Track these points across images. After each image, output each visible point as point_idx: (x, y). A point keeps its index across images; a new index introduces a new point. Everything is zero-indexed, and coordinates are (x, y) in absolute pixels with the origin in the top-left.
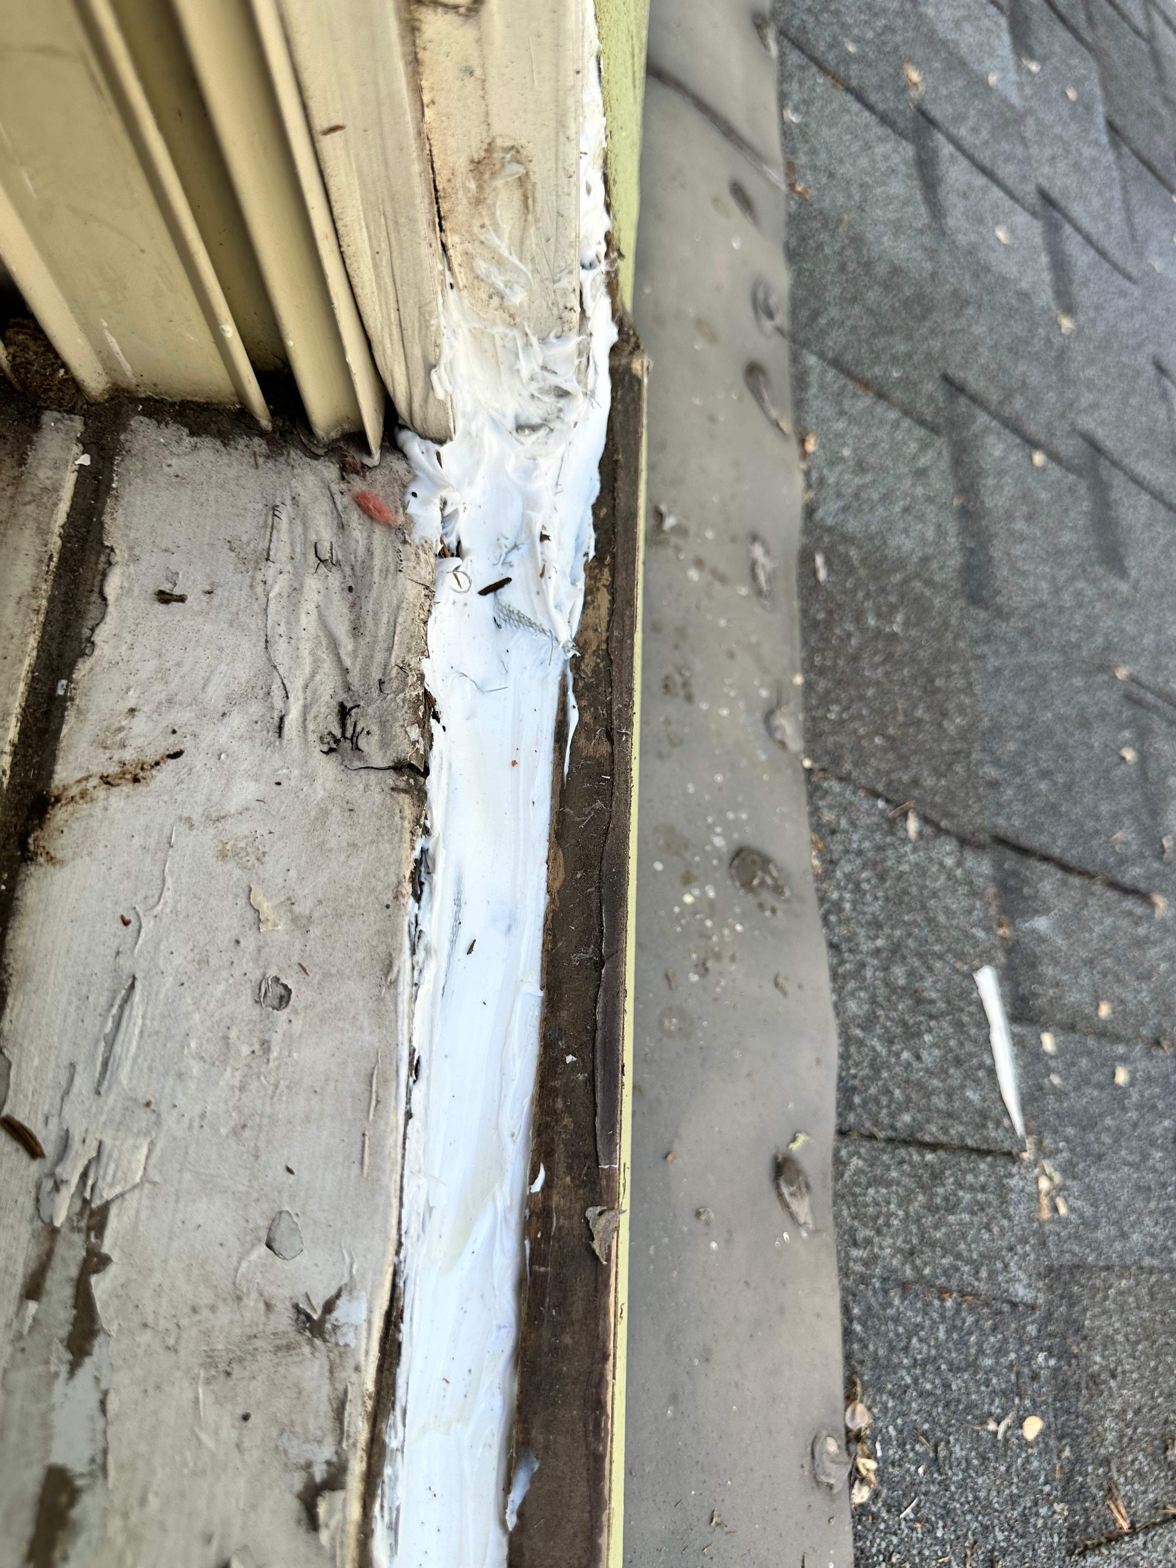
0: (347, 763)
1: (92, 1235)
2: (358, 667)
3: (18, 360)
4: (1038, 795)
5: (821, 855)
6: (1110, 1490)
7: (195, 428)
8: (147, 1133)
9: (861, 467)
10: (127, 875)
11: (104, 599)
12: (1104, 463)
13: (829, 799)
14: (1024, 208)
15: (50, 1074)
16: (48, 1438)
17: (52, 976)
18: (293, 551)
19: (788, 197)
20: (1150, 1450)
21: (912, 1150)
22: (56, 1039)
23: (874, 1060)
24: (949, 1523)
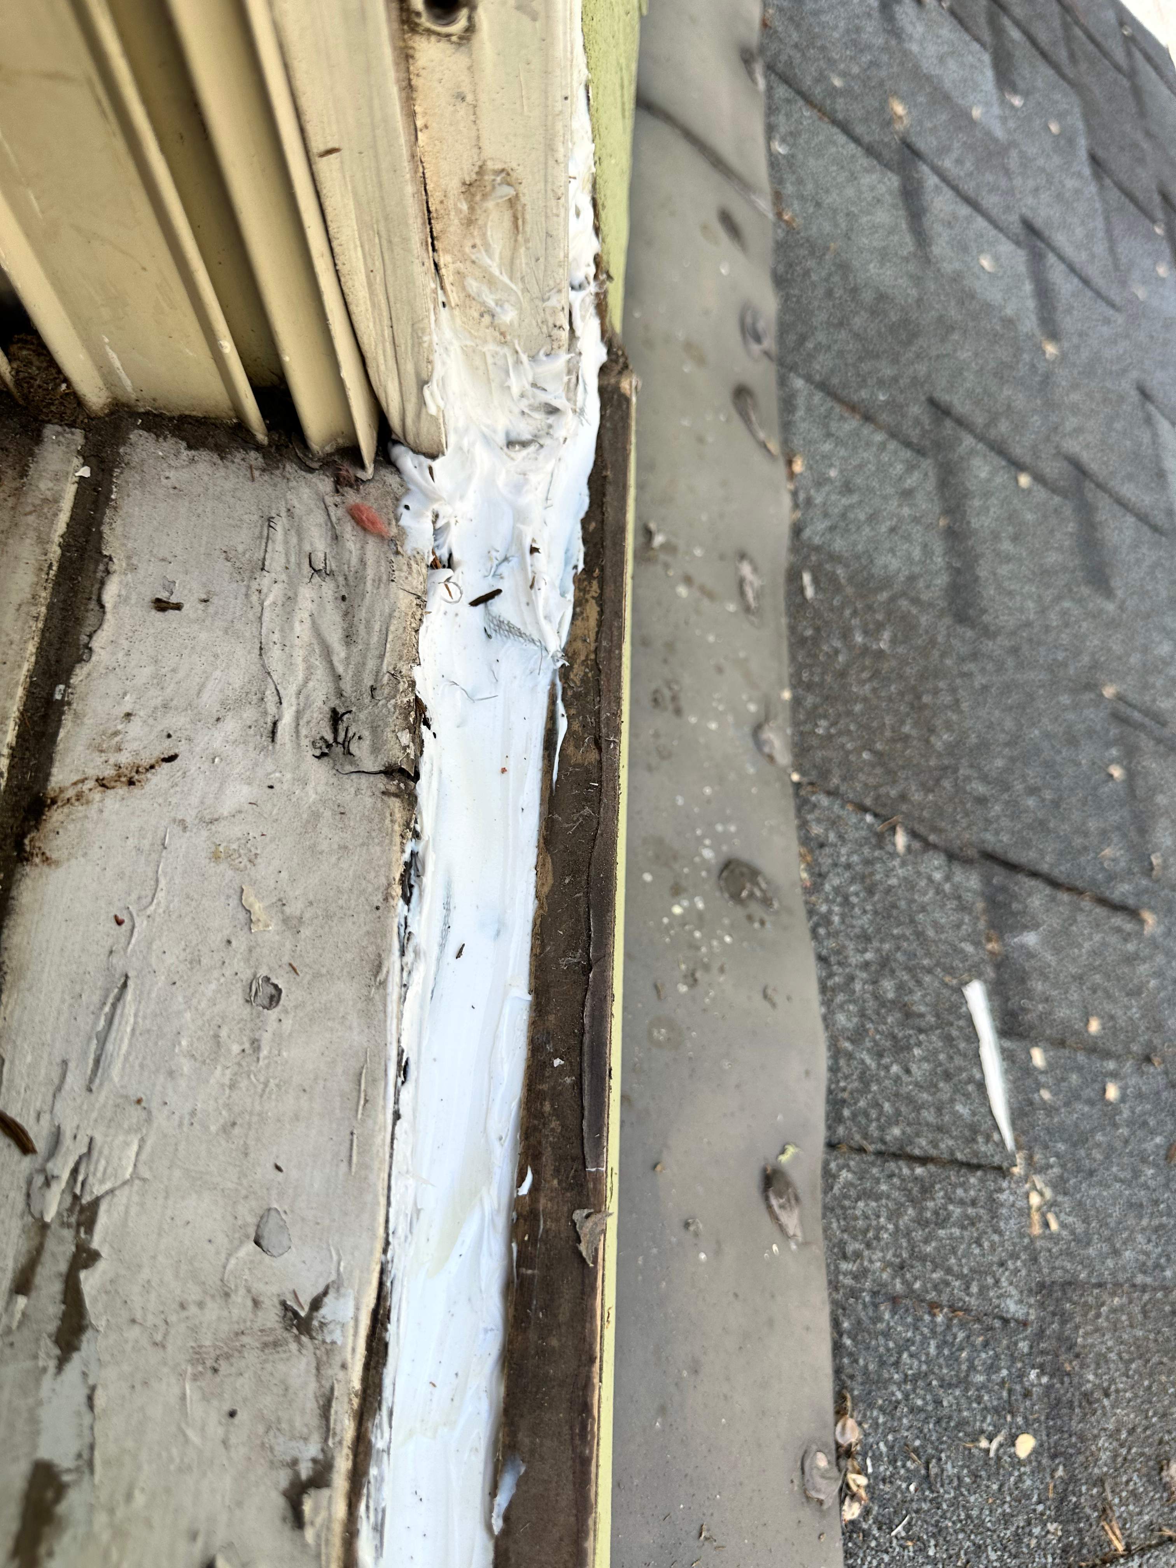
0: (338, 767)
1: (82, 1230)
2: (351, 673)
3: (22, 375)
4: (1026, 811)
5: (810, 868)
6: (1104, 1510)
7: (193, 441)
8: (138, 1130)
9: (847, 488)
10: (121, 875)
11: (102, 607)
12: (1089, 485)
13: (817, 813)
14: (1008, 238)
15: (43, 1071)
16: (35, 1433)
17: (45, 975)
18: (288, 561)
19: (776, 226)
20: (1144, 1470)
21: (901, 1163)
22: (49, 1036)
23: (863, 1073)
24: (941, 1541)
